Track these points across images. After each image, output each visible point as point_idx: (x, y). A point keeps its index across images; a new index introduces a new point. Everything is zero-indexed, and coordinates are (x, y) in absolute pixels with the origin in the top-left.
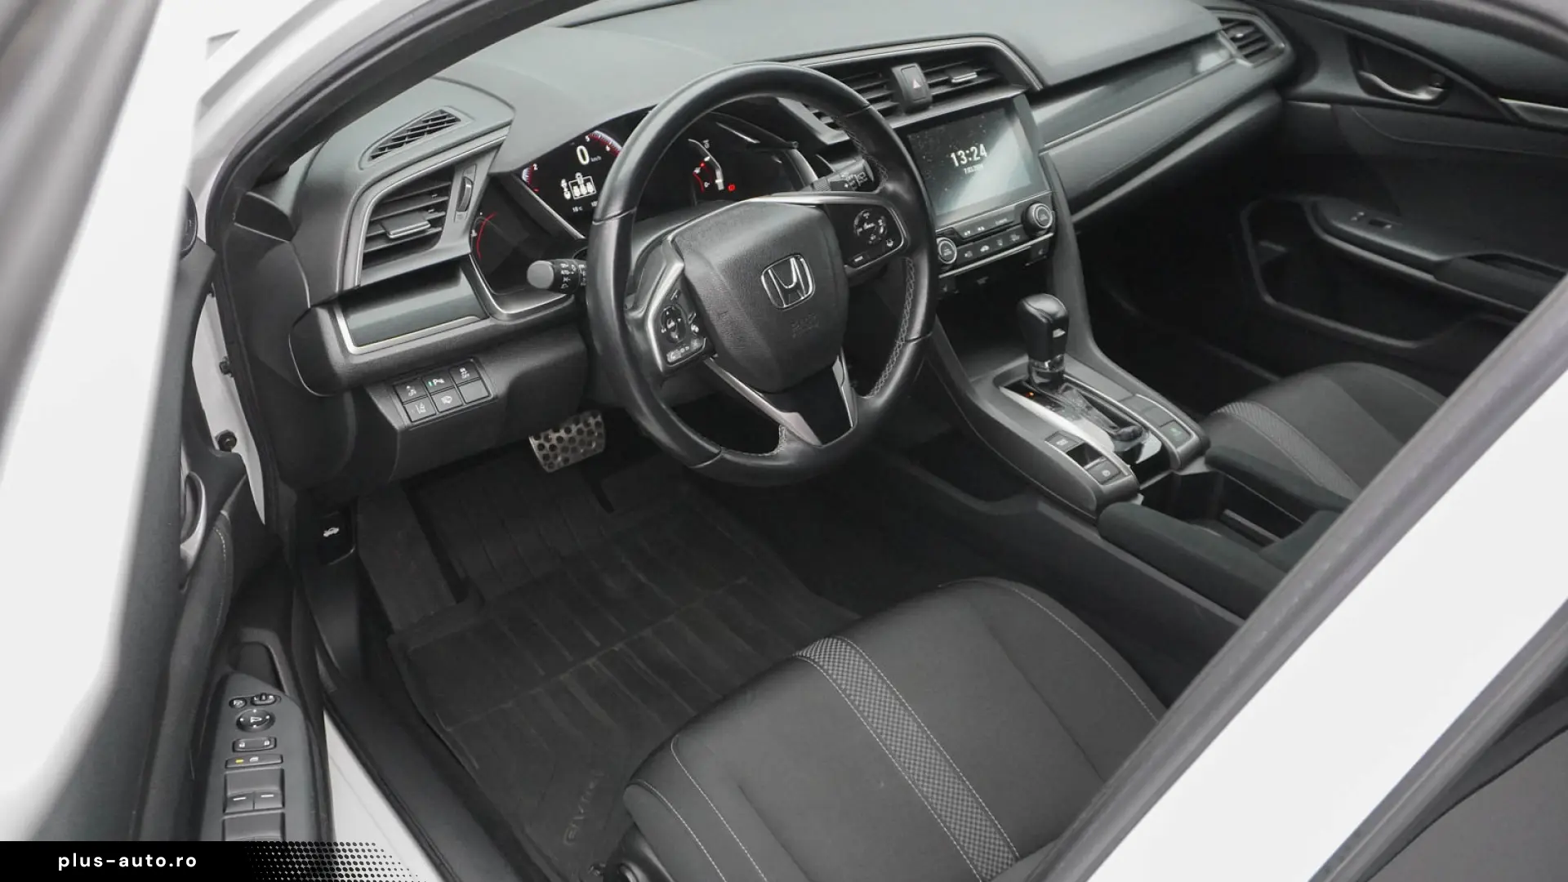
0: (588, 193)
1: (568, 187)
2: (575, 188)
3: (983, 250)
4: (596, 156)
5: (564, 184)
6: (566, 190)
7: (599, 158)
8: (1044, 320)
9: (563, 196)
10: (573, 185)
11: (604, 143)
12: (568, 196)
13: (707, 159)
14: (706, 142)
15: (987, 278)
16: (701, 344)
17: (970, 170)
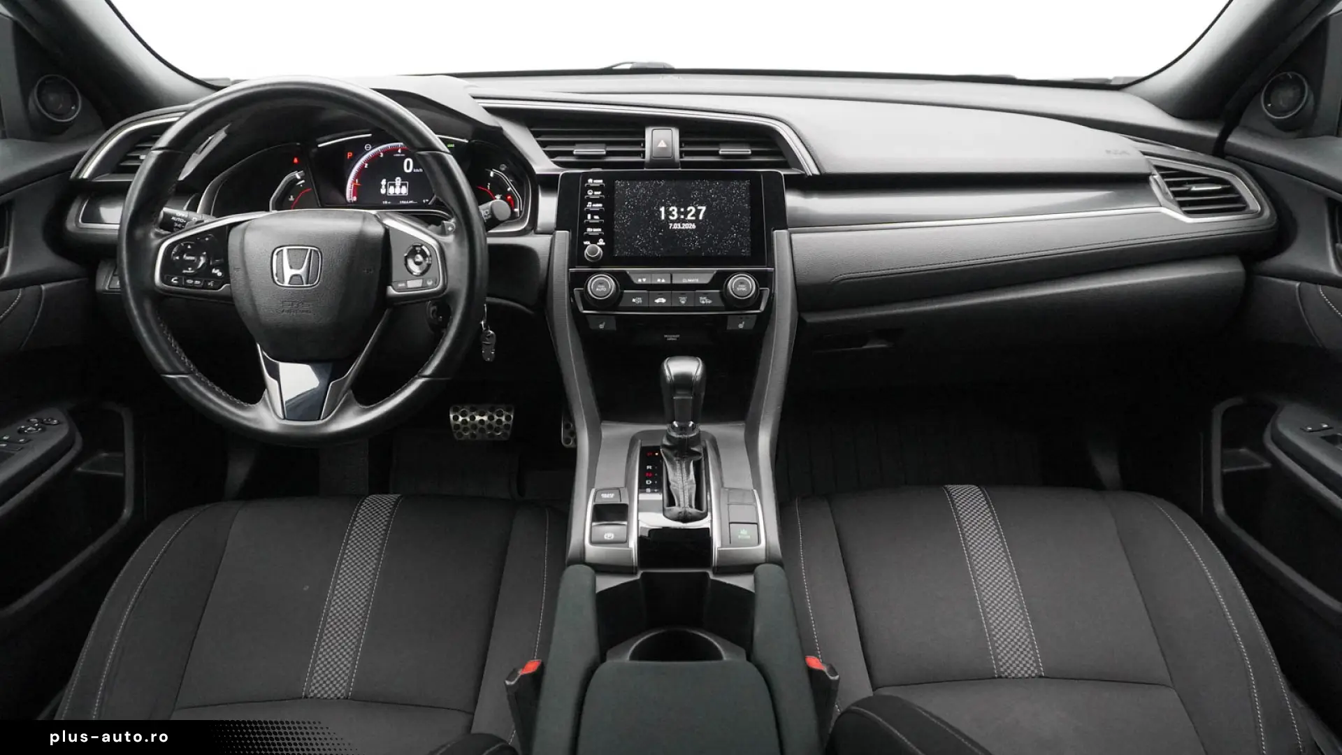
0: (401, 193)
1: (386, 186)
2: (392, 187)
3: (658, 301)
4: (418, 168)
5: (384, 182)
6: (383, 187)
7: (420, 170)
8: (668, 379)
9: (380, 190)
10: (391, 185)
12: (383, 191)
15: (678, 336)
16: (217, 286)
17: (677, 226)
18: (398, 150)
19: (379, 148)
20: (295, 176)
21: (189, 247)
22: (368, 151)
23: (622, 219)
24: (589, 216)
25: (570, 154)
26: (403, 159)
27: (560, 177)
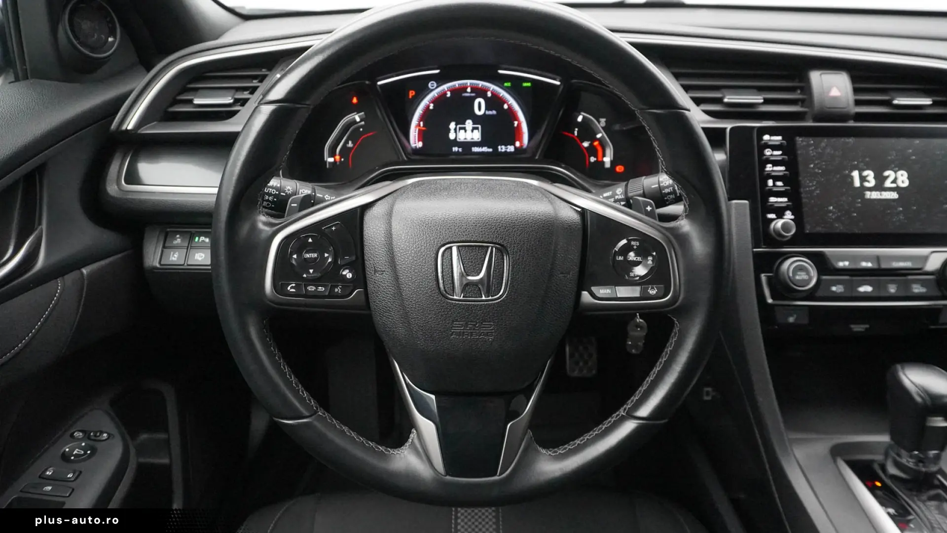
0: (472, 139)
1: (455, 130)
2: (462, 131)
3: (862, 289)
4: (491, 110)
5: (452, 125)
6: (452, 131)
7: (494, 112)
9: (448, 135)
10: (461, 129)
11: (503, 101)
12: (452, 136)
13: (599, 136)
14: (603, 120)
15: (867, 326)
16: (347, 292)
17: (875, 195)
18: (467, 88)
19: (445, 87)
20: (354, 118)
21: (310, 240)
22: (432, 90)
23: (809, 186)
24: (770, 182)
25: (719, 101)
26: (472, 99)
27: (728, 131)
